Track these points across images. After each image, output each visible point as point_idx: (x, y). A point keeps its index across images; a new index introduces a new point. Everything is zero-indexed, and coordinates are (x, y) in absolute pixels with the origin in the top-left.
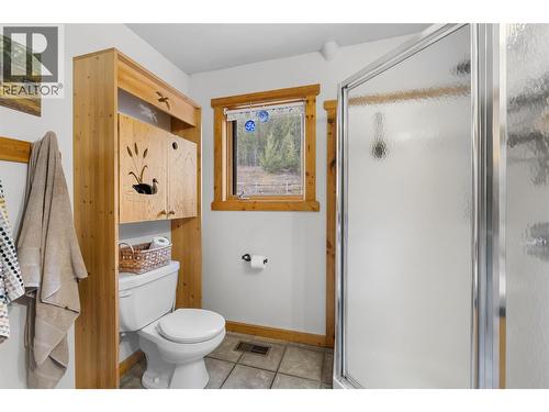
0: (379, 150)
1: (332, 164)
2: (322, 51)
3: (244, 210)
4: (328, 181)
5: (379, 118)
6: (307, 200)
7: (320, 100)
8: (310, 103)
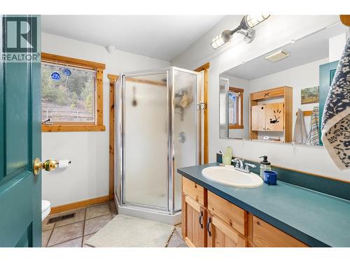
0: (135, 103)
1: (113, 107)
2: (107, 48)
3: (50, 131)
4: (110, 116)
5: (134, 89)
6: (99, 125)
7: (106, 73)
8: (100, 73)
